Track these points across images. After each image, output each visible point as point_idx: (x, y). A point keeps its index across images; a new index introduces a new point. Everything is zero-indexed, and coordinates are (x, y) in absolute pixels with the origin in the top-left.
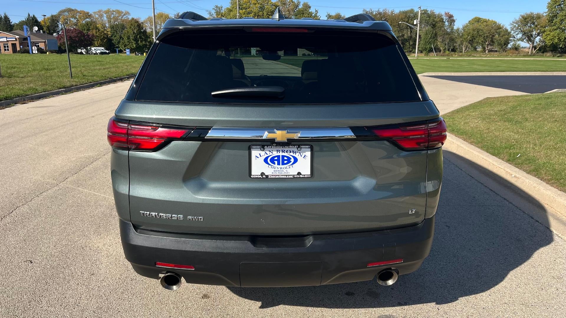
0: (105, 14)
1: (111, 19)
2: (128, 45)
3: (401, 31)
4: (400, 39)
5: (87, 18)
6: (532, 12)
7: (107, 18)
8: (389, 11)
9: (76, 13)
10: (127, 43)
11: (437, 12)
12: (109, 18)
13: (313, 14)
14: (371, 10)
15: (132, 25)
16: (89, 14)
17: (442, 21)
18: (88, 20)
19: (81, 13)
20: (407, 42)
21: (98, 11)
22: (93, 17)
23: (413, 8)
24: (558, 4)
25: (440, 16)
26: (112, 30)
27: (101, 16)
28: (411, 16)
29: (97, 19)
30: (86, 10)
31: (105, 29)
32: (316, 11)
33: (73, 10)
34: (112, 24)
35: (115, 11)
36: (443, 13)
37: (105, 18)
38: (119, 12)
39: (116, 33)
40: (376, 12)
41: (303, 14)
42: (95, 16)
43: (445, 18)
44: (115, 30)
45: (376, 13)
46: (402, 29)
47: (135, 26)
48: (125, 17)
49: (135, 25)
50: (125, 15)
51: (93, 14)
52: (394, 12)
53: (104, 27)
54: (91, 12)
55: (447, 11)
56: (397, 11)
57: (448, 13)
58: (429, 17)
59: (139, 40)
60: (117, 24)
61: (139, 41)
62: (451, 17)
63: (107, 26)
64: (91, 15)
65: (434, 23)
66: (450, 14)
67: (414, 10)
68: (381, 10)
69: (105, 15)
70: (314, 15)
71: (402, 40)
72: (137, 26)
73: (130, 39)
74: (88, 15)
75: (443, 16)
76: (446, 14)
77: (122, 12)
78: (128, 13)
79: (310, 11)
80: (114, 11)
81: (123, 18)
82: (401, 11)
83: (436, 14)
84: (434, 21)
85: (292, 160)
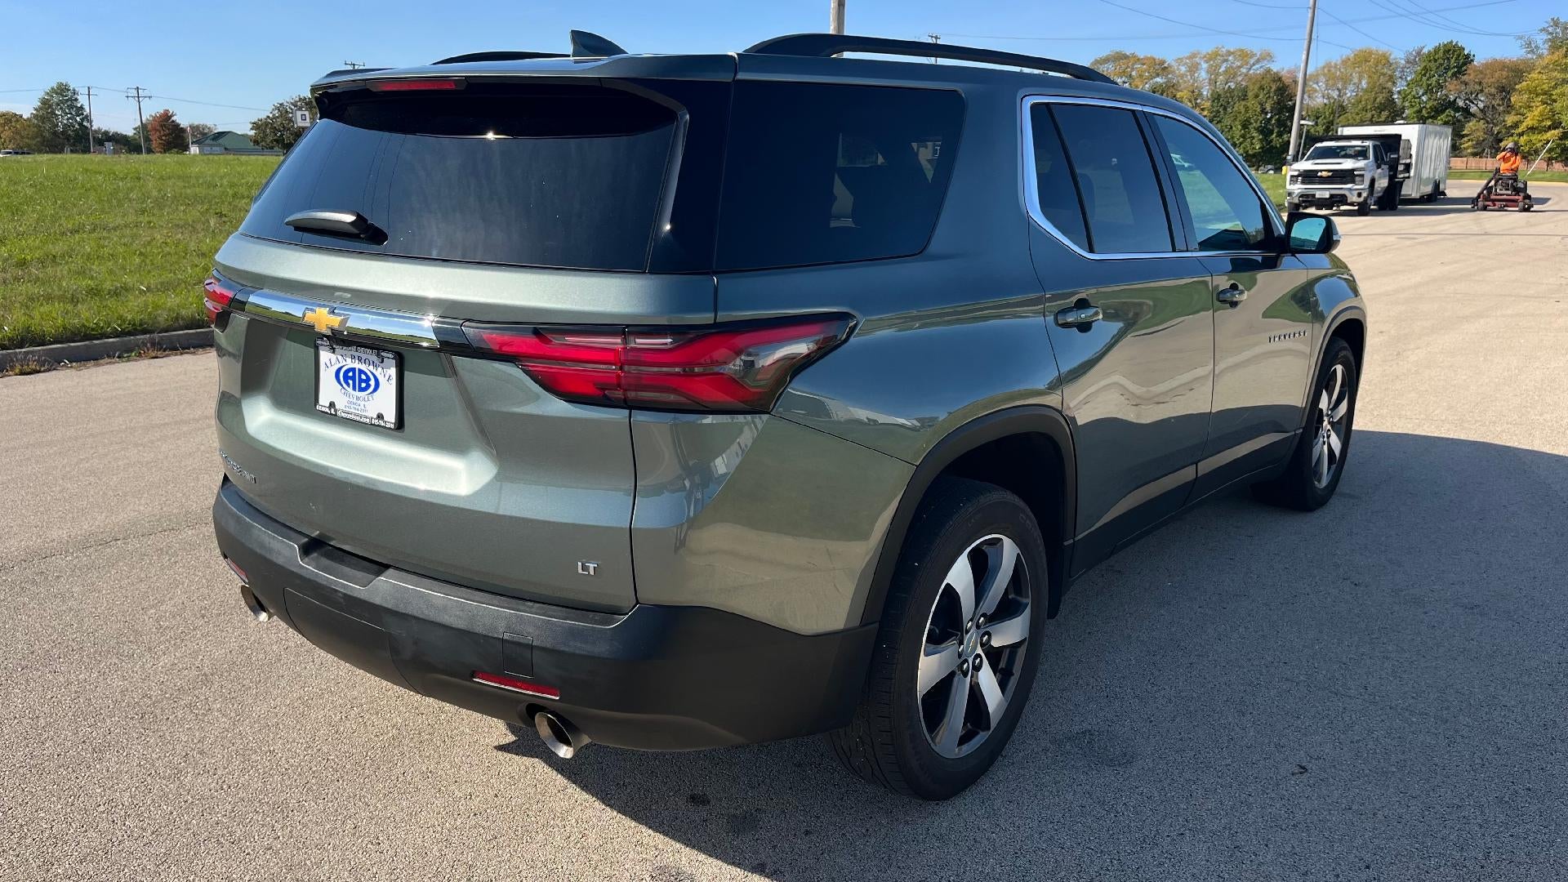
0: (1207, 62)
1: (1218, 74)
2: (1241, 143)
5: (1158, 75)
7: (1208, 72)
9: (1133, 65)
10: (1238, 139)
12: (1214, 71)
15: (1262, 88)
16: (1166, 65)
18: (1158, 80)
19: (1144, 64)
21: (1188, 55)
22: (1173, 72)
26: (1215, 105)
27: (1194, 68)
29: (1182, 76)
30: (1158, 56)
31: (1196, 103)
33: (1126, 57)
34: (1220, 88)
35: (1233, 53)
37: (1203, 75)
38: (1244, 55)
39: (1222, 112)
42: (1178, 69)
44: (1222, 105)
47: (1269, 92)
48: (1257, 66)
49: (1271, 87)
50: (1258, 61)
51: (1173, 63)
53: (1195, 95)
54: (1170, 60)
59: (1273, 131)
60: (1233, 87)
61: (1272, 134)
63: (1205, 93)
64: (1169, 66)
69: (1205, 66)
72: (1275, 91)
73: (1248, 128)
74: (1162, 68)
77: (1253, 55)
78: (1269, 55)
80: (1229, 53)
81: (1251, 72)
85: (372, 382)
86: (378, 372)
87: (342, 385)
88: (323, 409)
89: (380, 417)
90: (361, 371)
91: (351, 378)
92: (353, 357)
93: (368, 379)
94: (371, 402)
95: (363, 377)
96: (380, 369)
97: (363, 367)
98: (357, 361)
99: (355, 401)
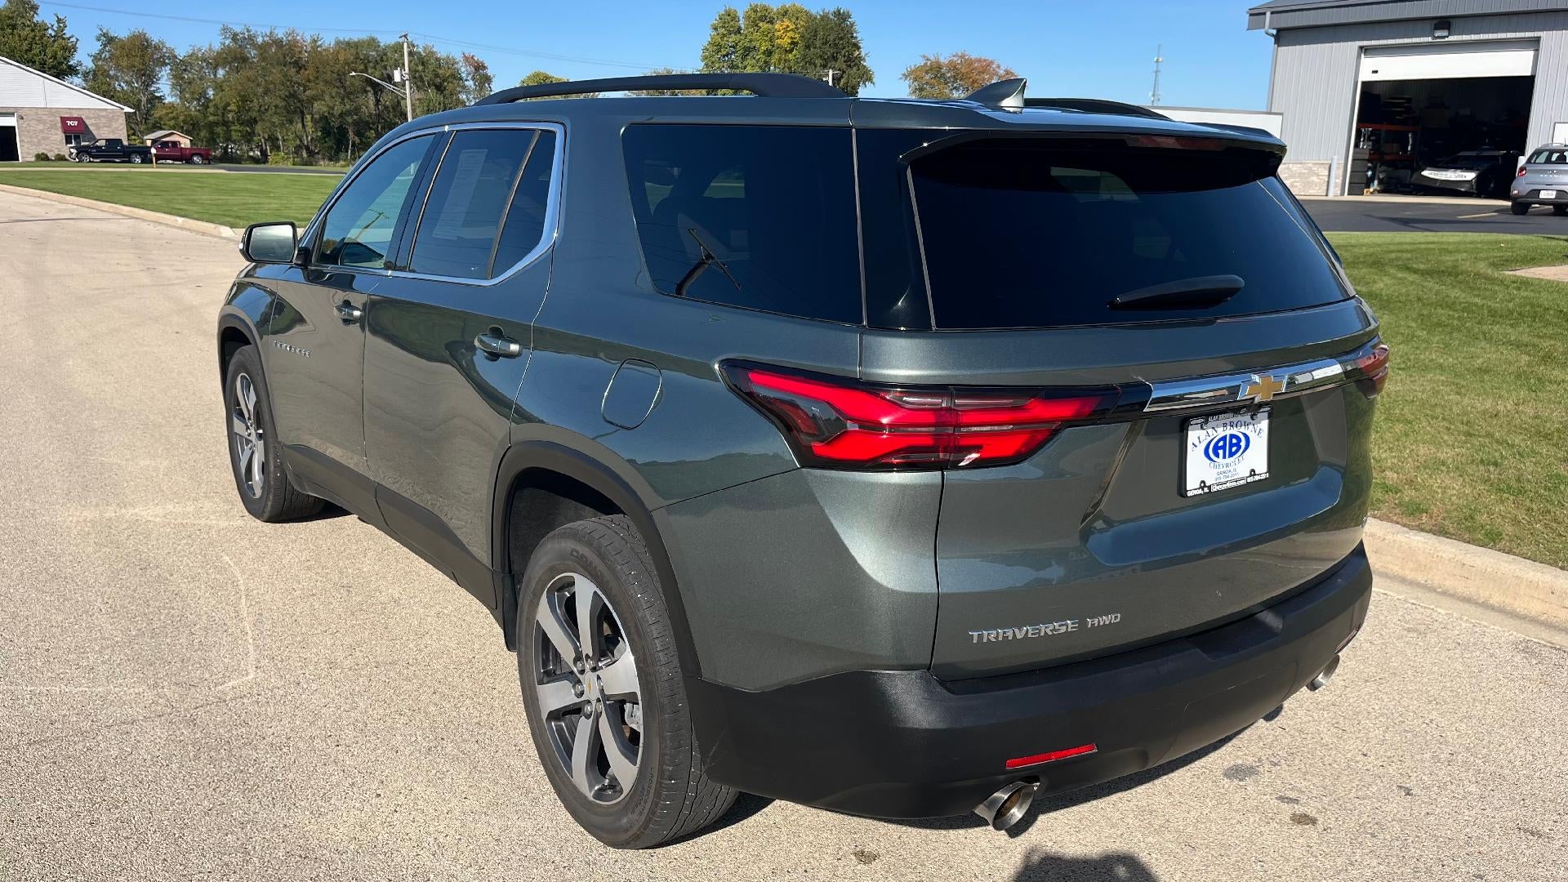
3: (348, 97)
4: (350, 120)
6: (668, 68)
8: (305, 36)
11: (442, 51)
13: (50, 31)
14: (248, 31)
17: (456, 77)
20: (371, 128)
23: (375, 35)
24: (725, 53)
25: (450, 62)
28: (370, 58)
32: (59, 21)
36: (459, 57)
40: (267, 39)
41: (14, 27)
43: (464, 70)
45: (263, 40)
46: (351, 93)
52: (320, 43)
55: (469, 52)
56: (328, 41)
57: (472, 58)
58: (423, 64)
62: (479, 67)
65: (438, 80)
66: (476, 59)
67: (379, 42)
68: (280, 34)
70: (53, 34)
71: (355, 123)
75: (457, 63)
76: (466, 58)
79: (36, 19)
82: (341, 39)
83: (439, 56)
84: (437, 75)
85: (1243, 444)
86: (1249, 431)
87: (1212, 460)
88: (1196, 492)
89: (1253, 473)
90: (1232, 436)
91: (1221, 448)
92: (1225, 425)
93: (1239, 440)
94: (1242, 463)
95: (1234, 441)
96: (1251, 427)
97: (1234, 431)
98: (1229, 427)
99: (1225, 469)
